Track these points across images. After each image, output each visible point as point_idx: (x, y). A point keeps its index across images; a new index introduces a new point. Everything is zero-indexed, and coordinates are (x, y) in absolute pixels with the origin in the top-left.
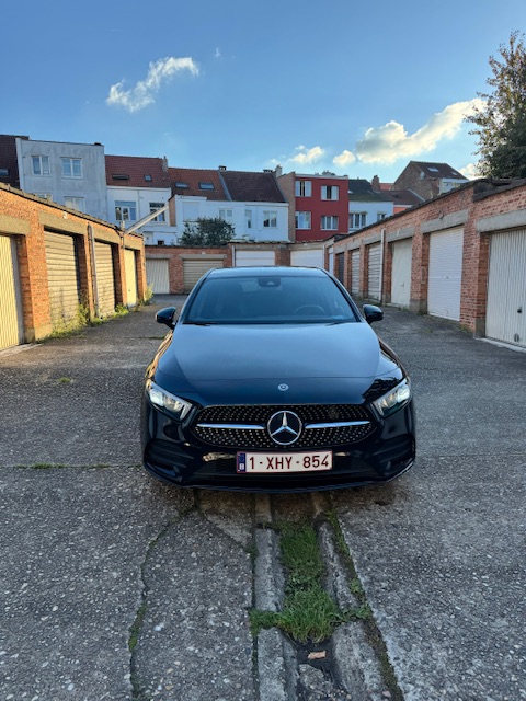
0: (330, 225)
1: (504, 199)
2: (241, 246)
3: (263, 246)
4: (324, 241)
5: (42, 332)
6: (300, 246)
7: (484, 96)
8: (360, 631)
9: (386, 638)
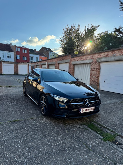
0: (25, 59)
1: (78, 58)
3: (11, 63)
4: (27, 63)
7: (62, 36)
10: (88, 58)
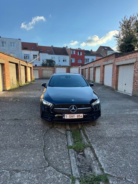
0: (80, 62)
1: (122, 57)
2: (57, 67)
3: (63, 67)
4: (79, 66)
5: (8, 88)
6: (73, 67)
8: (89, 149)
9: (95, 149)
10: (131, 58)
